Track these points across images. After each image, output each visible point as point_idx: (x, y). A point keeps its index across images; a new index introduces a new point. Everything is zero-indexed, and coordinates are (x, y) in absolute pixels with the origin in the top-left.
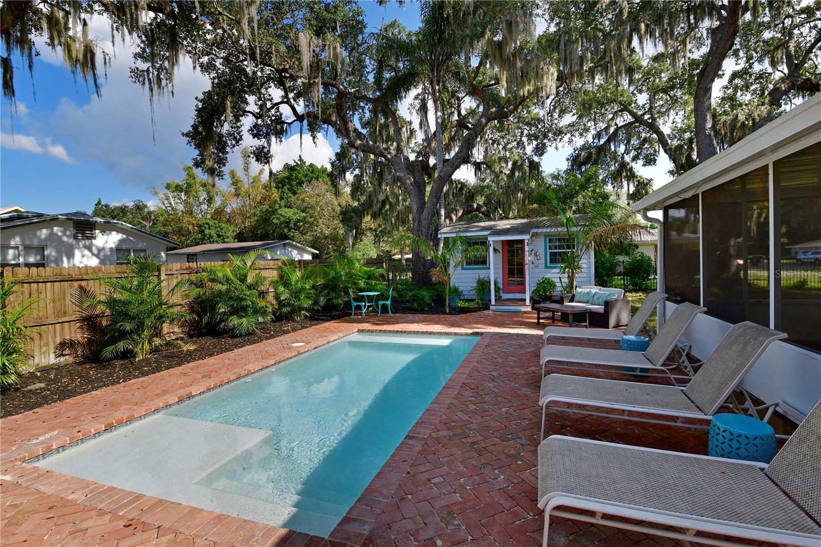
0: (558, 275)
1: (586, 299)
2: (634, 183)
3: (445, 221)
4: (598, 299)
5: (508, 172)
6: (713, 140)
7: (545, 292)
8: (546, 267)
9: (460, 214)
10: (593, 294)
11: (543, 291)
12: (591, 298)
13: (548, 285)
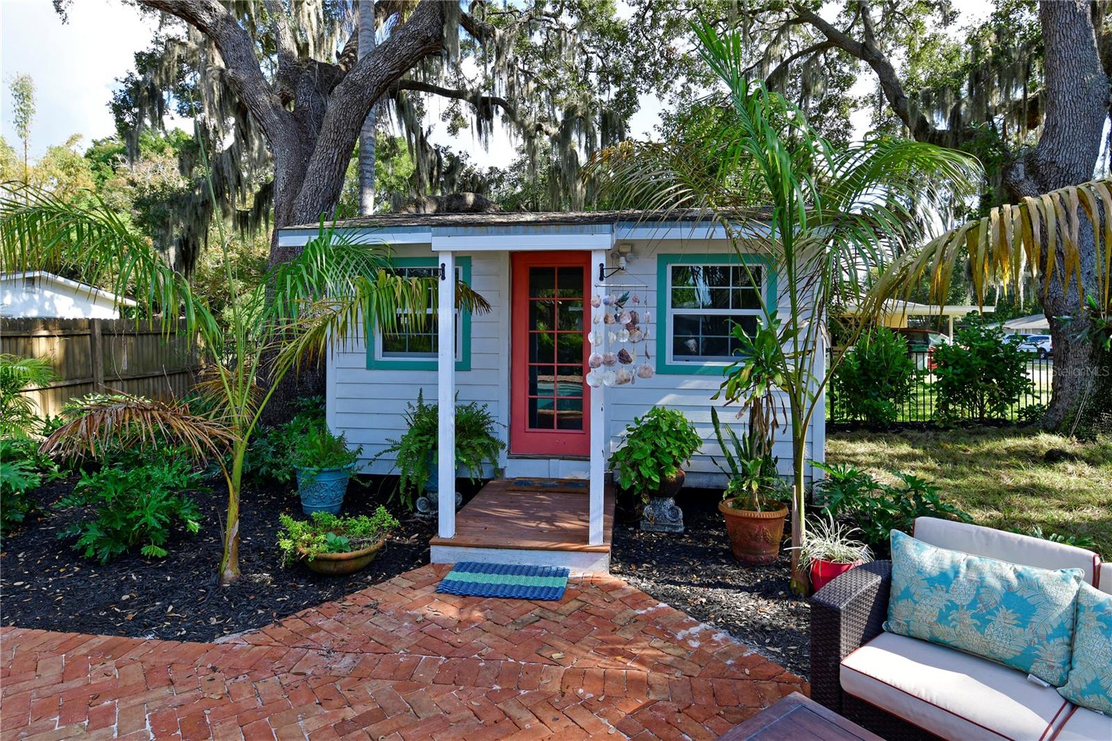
0: (706, 401)
5: (554, 130)
6: (1090, 30)
7: (660, 468)
8: (662, 369)
10: (1061, 611)
11: (650, 462)
12: (1049, 638)
13: (671, 441)
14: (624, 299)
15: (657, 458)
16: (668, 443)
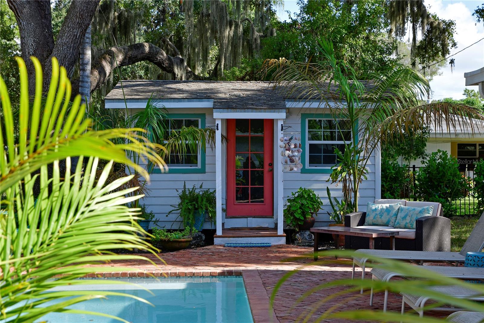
0: (324, 186)
1: (385, 219)
2: (423, 28)
3: (92, 73)
4: (404, 218)
7: (304, 214)
8: (304, 171)
9: (117, 62)
10: (395, 211)
11: (299, 211)
12: (392, 216)
13: (309, 202)
14: (291, 139)
15: (302, 209)
16: (307, 203)
